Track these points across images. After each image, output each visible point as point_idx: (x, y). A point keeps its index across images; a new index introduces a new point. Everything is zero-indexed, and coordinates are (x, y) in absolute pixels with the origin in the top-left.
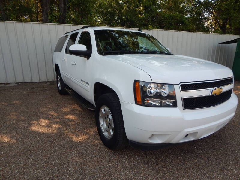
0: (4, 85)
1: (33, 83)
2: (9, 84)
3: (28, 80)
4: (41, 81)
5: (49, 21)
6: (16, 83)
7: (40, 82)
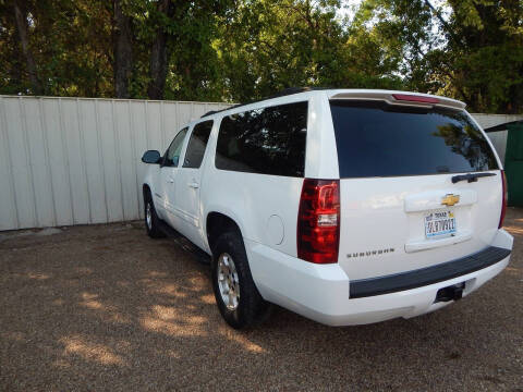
0: (30, 233)
1: (94, 225)
2: (41, 229)
3: (82, 219)
4: (110, 221)
5: (129, 95)
6: (57, 227)
7: (109, 224)
